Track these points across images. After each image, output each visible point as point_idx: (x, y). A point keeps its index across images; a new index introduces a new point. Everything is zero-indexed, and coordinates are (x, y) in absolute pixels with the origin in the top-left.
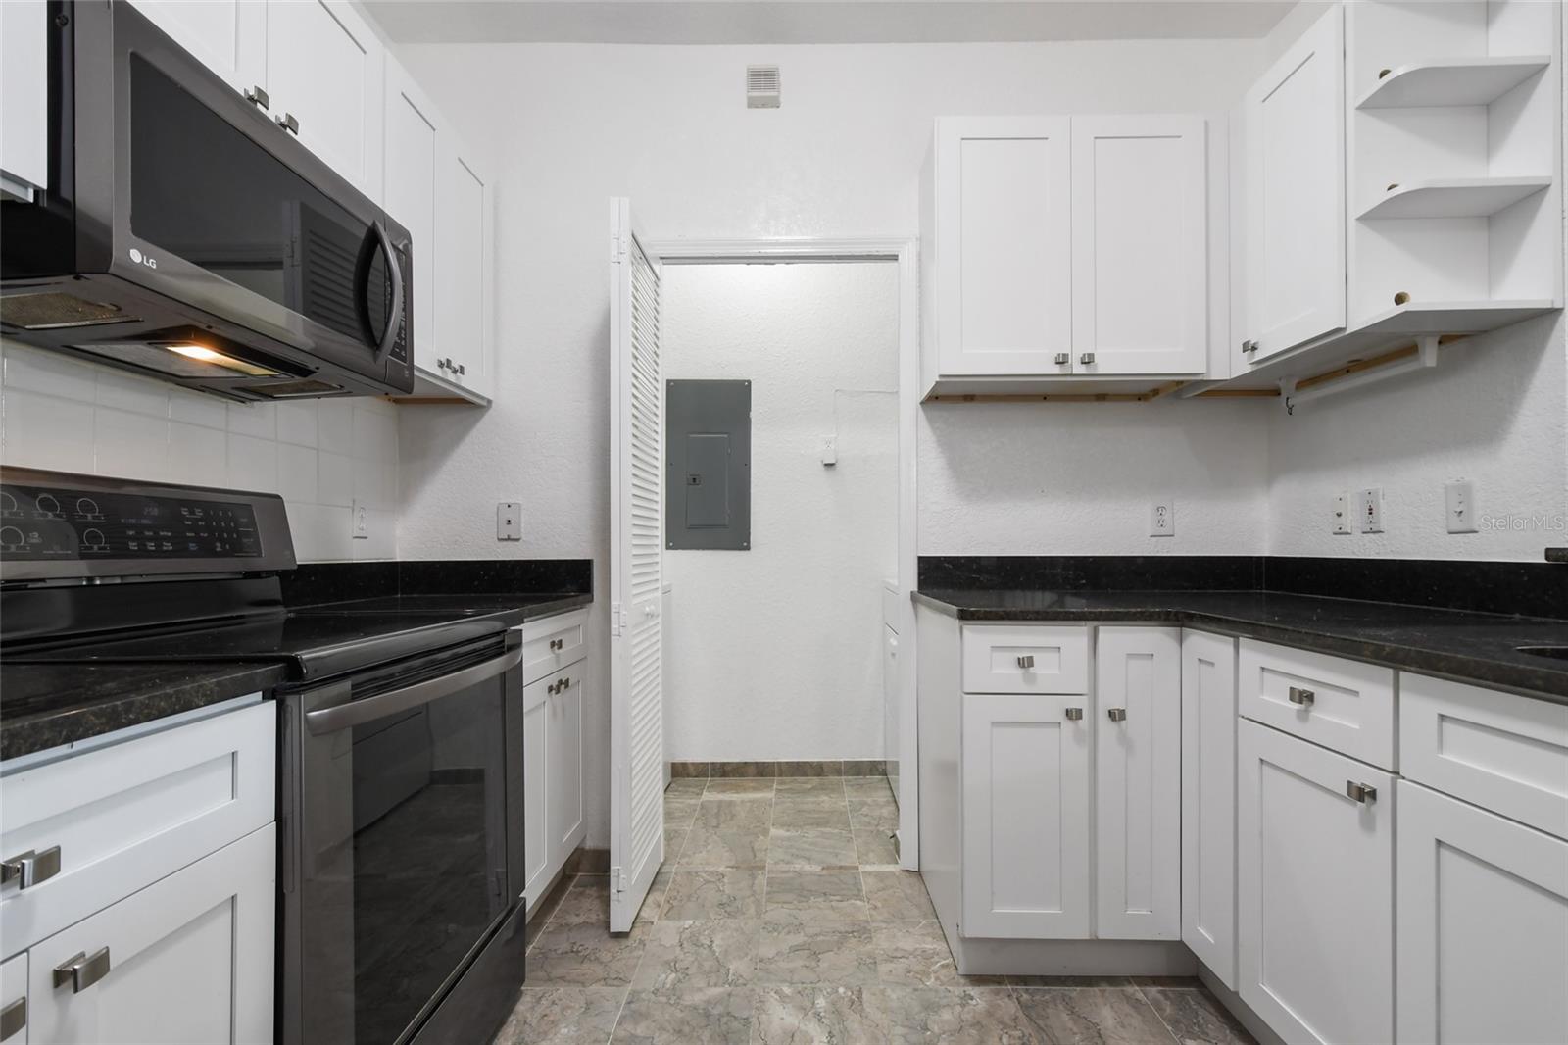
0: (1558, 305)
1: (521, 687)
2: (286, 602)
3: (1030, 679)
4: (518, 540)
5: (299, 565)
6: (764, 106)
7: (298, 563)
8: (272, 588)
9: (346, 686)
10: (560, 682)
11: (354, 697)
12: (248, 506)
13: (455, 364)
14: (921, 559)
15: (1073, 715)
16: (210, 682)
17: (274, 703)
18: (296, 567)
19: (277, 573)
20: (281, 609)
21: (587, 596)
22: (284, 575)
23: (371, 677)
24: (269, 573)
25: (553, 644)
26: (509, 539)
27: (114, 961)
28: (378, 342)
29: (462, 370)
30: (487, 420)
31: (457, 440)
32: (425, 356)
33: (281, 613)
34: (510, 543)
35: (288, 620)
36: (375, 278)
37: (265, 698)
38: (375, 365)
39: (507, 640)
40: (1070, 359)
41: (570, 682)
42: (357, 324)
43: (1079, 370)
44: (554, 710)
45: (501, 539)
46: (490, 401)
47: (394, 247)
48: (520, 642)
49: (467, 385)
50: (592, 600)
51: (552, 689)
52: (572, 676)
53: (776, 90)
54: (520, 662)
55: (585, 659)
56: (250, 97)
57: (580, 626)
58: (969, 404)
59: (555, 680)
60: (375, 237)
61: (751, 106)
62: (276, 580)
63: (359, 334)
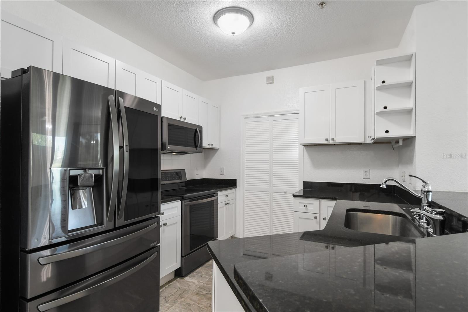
0: (414, 135)
1: (218, 204)
3: (307, 210)
4: (223, 175)
5: (187, 180)
6: (270, 84)
9: (189, 200)
10: (228, 203)
11: (190, 201)
12: (181, 172)
13: (211, 144)
14: (304, 182)
15: (316, 218)
16: (175, 198)
17: (181, 201)
18: (186, 181)
20: (185, 187)
21: (235, 187)
22: (185, 182)
23: (192, 199)
24: (183, 182)
25: (226, 196)
26: (222, 175)
27: (168, 225)
29: (213, 144)
32: (205, 145)
33: (185, 188)
35: (186, 189)
36: (196, 136)
37: (180, 201)
38: (196, 149)
39: (215, 195)
40: (329, 140)
41: (230, 204)
42: (194, 145)
43: (332, 142)
44: (226, 208)
45: (221, 175)
46: (219, 148)
47: (199, 131)
48: (217, 195)
49: (214, 146)
50: (236, 187)
51: (225, 204)
52: (230, 202)
53: (273, 80)
54: (217, 199)
55: (235, 199)
56: (180, 118)
57: (233, 193)
58: (316, 146)
59: (226, 203)
60: (196, 130)
61: (268, 84)
62: (184, 183)
63: (194, 146)
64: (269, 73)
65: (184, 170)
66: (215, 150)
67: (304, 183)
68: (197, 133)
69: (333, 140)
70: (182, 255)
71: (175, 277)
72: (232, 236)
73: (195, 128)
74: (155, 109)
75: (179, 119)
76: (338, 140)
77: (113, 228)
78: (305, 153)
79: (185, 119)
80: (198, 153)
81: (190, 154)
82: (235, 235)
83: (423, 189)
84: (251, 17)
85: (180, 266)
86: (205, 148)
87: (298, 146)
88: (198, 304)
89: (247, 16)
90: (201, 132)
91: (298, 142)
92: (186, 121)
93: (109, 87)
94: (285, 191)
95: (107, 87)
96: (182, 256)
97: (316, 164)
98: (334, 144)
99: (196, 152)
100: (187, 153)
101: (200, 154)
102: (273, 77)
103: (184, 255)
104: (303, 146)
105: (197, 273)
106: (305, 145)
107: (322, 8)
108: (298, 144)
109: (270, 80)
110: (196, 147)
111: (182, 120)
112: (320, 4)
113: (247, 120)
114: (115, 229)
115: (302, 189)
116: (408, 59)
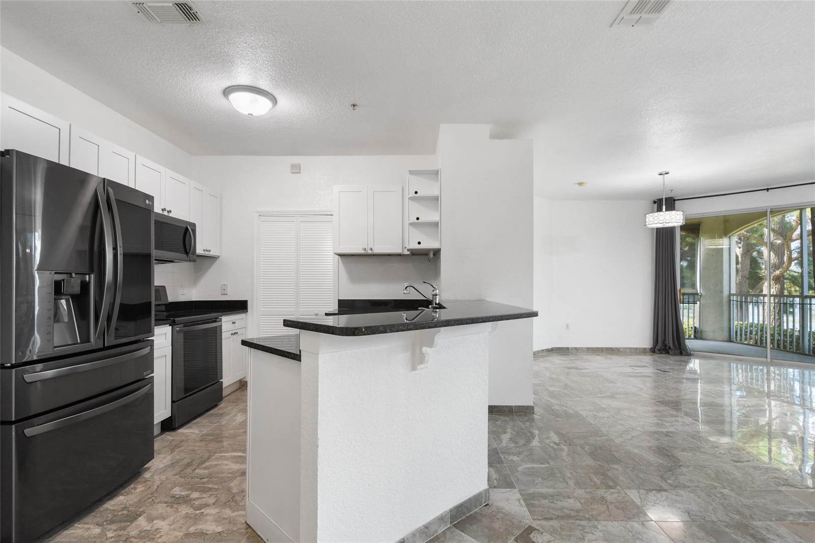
0: (440, 248)
1: (221, 333)
2: (166, 311)
4: (227, 294)
6: (296, 173)
7: (169, 301)
8: (163, 308)
9: (182, 325)
10: (235, 333)
13: (208, 249)
17: (171, 327)
18: (168, 303)
19: (164, 304)
20: (165, 313)
21: (245, 310)
22: (166, 305)
24: (162, 305)
25: (233, 323)
26: (224, 294)
28: (188, 251)
29: (210, 250)
30: (218, 261)
31: (209, 267)
32: (199, 251)
33: (165, 314)
34: (224, 296)
36: (187, 238)
37: (170, 325)
38: (187, 256)
39: (218, 320)
40: (367, 249)
41: (239, 333)
42: (183, 249)
43: (370, 252)
44: (233, 340)
45: (222, 295)
46: (219, 256)
47: (192, 230)
48: (221, 321)
49: (212, 253)
50: (247, 311)
51: (232, 334)
52: (240, 332)
53: (300, 170)
54: (221, 325)
55: (246, 327)
56: (163, 210)
57: (243, 319)
58: (353, 257)
59: (233, 332)
60: (187, 229)
61: (292, 173)
62: (164, 306)
63: (184, 252)
64: (295, 160)
65: (164, 286)
66: (213, 259)
67: (340, 301)
68: (188, 234)
69: (371, 249)
70: (173, 400)
71: (161, 432)
72: (240, 380)
73: (185, 226)
74: (147, 202)
75: (161, 212)
76: (378, 250)
77: (102, 347)
78: (341, 265)
79: (169, 212)
80: (189, 263)
81: (176, 264)
82: (245, 377)
83: (433, 293)
84: (274, 101)
85: (170, 415)
86: (199, 256)
87: (332, 256)
88: (206, 448)
89: (268, 98)
90: (194, 231)
91: (332, 251)
92: (171, 215)
93: (61, 163)
94: (316, 312)
95: (57, 162)
96: (173, 402)
97: (355, 278)
98: (374, 255)
99: (187, 261)
100: (172, 262)
101: (192, 263)
102: (299, 165)
103: (176, 400)
104: (337, 256)
105: (194, 423)
106: (340, 255)
107: (354, 109)
108: (332, 254)
109: (296, 169)
110: (187, 253)
111: (166, 213)
112: (352, 105)
113: (263, 218)
114: (105, 348)
115: (337, 308)
116: (436, 173)
